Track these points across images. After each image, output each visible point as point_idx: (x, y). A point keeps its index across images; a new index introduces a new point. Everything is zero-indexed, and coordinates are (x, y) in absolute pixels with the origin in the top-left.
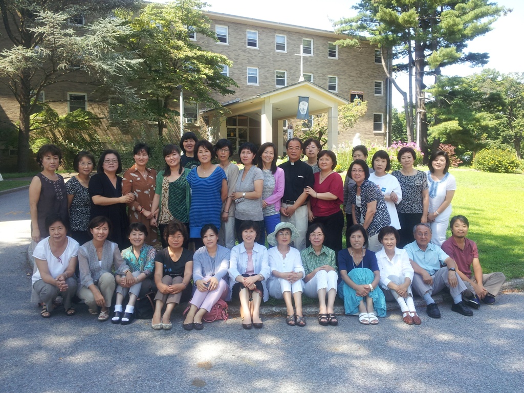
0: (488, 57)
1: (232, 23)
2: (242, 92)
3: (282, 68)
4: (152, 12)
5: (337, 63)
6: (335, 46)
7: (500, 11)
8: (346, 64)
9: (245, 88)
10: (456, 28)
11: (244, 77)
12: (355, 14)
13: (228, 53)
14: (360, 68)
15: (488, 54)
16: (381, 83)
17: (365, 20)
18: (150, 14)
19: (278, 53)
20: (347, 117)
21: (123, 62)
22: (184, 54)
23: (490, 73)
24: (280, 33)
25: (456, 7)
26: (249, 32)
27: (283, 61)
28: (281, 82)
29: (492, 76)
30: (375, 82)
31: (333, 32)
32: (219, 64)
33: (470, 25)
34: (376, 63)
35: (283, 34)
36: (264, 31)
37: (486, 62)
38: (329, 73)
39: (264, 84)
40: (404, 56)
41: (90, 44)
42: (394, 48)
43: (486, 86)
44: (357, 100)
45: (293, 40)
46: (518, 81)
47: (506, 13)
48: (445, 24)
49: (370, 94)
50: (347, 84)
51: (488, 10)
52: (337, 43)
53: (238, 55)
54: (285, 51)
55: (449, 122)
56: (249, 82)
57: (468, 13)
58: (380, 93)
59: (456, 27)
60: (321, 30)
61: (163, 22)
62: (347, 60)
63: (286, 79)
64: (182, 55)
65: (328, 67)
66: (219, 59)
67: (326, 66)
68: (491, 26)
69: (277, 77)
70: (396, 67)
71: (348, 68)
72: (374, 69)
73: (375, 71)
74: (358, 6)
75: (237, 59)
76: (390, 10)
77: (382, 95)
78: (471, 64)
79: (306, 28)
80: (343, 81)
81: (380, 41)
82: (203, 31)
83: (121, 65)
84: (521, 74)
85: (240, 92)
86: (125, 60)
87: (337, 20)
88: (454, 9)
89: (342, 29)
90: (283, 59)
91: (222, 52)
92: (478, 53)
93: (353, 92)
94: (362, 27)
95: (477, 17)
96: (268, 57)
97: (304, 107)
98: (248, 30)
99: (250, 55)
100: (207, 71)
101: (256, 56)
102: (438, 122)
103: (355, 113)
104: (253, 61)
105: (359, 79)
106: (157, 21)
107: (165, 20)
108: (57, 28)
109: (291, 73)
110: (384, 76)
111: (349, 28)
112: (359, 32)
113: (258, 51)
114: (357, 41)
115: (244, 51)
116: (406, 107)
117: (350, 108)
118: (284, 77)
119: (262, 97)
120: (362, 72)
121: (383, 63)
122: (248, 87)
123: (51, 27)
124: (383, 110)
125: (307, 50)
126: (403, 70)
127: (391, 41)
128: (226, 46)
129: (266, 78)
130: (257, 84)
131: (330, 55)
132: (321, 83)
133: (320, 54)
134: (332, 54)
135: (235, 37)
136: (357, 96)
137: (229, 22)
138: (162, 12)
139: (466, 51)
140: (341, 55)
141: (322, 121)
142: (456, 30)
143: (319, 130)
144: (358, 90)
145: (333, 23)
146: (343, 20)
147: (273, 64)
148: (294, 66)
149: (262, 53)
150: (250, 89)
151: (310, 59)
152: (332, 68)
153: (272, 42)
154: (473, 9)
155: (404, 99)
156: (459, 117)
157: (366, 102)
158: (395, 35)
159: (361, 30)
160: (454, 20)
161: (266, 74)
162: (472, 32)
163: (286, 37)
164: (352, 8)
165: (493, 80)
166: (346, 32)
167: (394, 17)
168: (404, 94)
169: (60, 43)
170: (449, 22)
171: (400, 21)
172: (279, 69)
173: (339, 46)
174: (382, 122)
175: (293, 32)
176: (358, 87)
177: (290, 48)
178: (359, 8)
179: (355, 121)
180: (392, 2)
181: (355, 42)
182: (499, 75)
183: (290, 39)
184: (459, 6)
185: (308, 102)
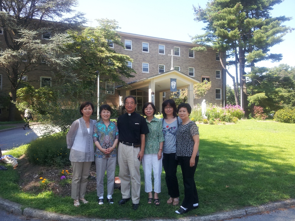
0: (282, 56)
1: (134, 38)
2: (139, 77)
3: (162, 63)
4: (89, 32)
5: (194, 60)
6: (193, 50)
7: (288, 30)
8: (199, 61)
9: (141, 74)
10: (262, 39)
11: (141, 68)
12: (204, 33)
13: (132, 55)
14: (207, 63)
15: (282, 54)
16: (219, 71)
17: (210, 36)
18: (87, 33)
19: (160, 55)
20: (200, 90)
21: (69, 59)
22: (105, 55)
23: (284, 66)
24: (161, 44)
25: (262, 28)
26: (144, 44)
27: (163, 59)
28: (162, 71)
29: (285, 68)
30: (217, 71)
31: (191, 43)
32: (126, 61)
33: (271, 38)
34: (216, 60)
35: (163, 44)
36: (152, 43)
37: (281, 59)
38: (190, 66)
39: (152, 72)
40: (233, 56)
41: (50, 48)
42: (227, 52)
43: (282, 74)
44: (206, 81)
45: (169, 48)
47: (291, 30)
48: (256, 37)
49: (214, 78)
50: (200, 72)
51: (281, 29)
52: (193, 49)
53: (137, 56)
54: (164, 54)
55: (260, 94)
56: (143, 71)
57: (269, 31)
58: (219, 77)
60: (184, 42)
61: (94, 37)
62: (200, 59)
63: (164, 69)
64: (104, 55)
65: (189, 63)
66: (125, 58)
67: (187, 62)
68: (283, 38)
69: (160, 68)
70: (228, 63)
71: (201, 63)
72: (215, 64)
73: (216, 65)
74: (205, 28)
75: (137, 58)
76: (223, 30)
78: (272, 60)
80: (197, 70)
81: (219, 48)
82: (116, 42)
83: (67, 60)
85: (138, 76)
86: (70, 58)
87: (194, 36)
88: (261, 29)
89: (196, 41)
91: (128, 54)
92: (276, 54)
93: (203, 76)
94: (208, 40)
95: (274, 33)
96: (154, 57)
97: (173, 84)
98: (143, 42)
99: (144, 56)
100: (118, 64)
101: (147, 56)
102: (253, 93)
103: (204, 88)
104: (146, 59)
105: (207, 69)
106: (91, 37)
107: (95, 36)
108: (31, 39)
109: (167, 66)
110: (221, 67)
111: (200, 40)
112: (206, 43)
113: (149, 54)
114: (205, 48)
115: (141, 54)
116: (234, 85)
117: (201, 85)
118: (163, 68)
119: (149, 79)
120: (209, 66)
121: (221, 60)
122: (143, 73)
123: (28, 39)
124: (221, 87)
125: (176, 53)
126: (233, 64)
127: (225, 48)
128: (131, 51)
129: (153, 69)
130: (148, 72)
131: (190, 56)
132: (185, 71)
133: (184, 55)
134: (191, 55)
135: (136, 46)
136: (206, 79)
137: (133, 38)
138: (93, 32)
139: (269, 53)
140: (196, 56)
141: (185, 93)
142: (262, 40)
143: (183, 98)
144: (206, 76)
145: (191, 38)
146: (197, 36)
147: (158, 61)
148: (169, 62)
149: (151, 55)
150: (144, 75)
151: (178, 58)
152: (191, 63)
153: (157, 49)
154: (271, 29)
155: (233, 81)
156: (266, 91)
157: (211, 82)
158: (227, 44)
159: (207, 41)
160: (261, 35)
161: (153, 66)
162: (271, 41)
163: (164, 46)
164: (202, 29)
165: (286, 70)
166: (199, 43)
167: (226, 34)
168: (233, 78)
169: (33, 48)
170: (258, 36)
171: (230, 35)
172: (160, 64)
173: (195, 50)
174: (221, 94)
175: (169, 43)
176: (206, 74)
177: (167, 52)
178: (206, 29)
179: (204, 93)
180: (225, 25)
181: (204, 48)
182: (289, 67)
183: (167, 47)
184: (264, 27)
185: (176, 81)
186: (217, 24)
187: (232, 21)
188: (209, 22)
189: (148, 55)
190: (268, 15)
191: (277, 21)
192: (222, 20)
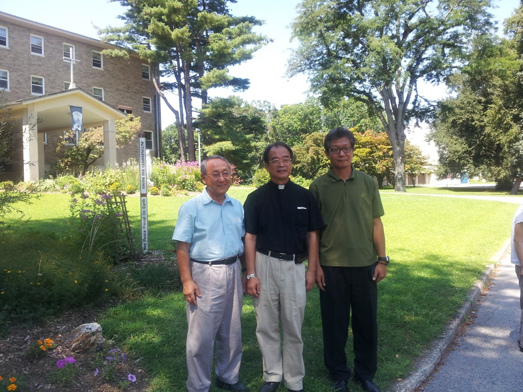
0: (249, 83)
3: (39, 74)
5: (102, 74)
6: (101, 55)
7: (263, 40)
8: (113, 77)
14: (127, 82)
15: (249, 80)
16: (149, 100)
17: (133, 32)
19: (34, 56)
20: (122, 132)
24: (35, 34)
25: (224, 30)
27: (39, 65)
28: (38, 89)
29: (238, 102)
30: (144, 99)
31: (99, 41)
33: (238, 50)
34: (142, 79)
35: (39, 35)
36: (14, 29)
37: (247, 88)
38: (95, 84)
39: (16, 90)
40: (169, 75)
42: (160, 65)
43: (234, 111)
45: (52, 43)
46: (260, 109)
47: (268, 42)
48: (216, 46)
49: (139, 110)
50: (114, 98)
51: (254, 37)
52: (104, 52)
54: (43, 55)
55: (224, 143)
57: (234, 38)
58: (149, 110)
59: (226, 50)
62: (114, 72)
63: (43, 86)
65: (93, 78)
67: (90, 76)
69: (33, 83)
70: (163, 85)
71: (115, 81)
72: (141, 85)
73: (142, 87)
74: (125, 16)
76: (163, 24)
77: (151, 112)
78: (234, 88)
79: (67, 31)
80: (110, 94)
81: (150, 56)
84: (263, 103)
87: (103, 27)
88: (222, 34)
89: (108, 38)
90: (40, 63)
93: (121, 106)
94: (131, 39)
95: (244, 43)
96: (21, 59)
101: (5, 56)
103: (129, 129)
104: (2, 62)
105: (127, 94)
109: (49, 80)
110: (152, 93)
111: (117, 38)
112: (127, 44)
113: (8, 50)
114: (126, 53)
117: (123, 123)
118: (41, 84)
119: (24, 103)
120: (130, 87)
121: (154, 79)
124: (153, 127)
126: (168, 89)
127: (162, 57)
129: (19, 83)
130: (8, 90)
131: (94, 65)
133: (83, 62)
136: (126, 111)
140: (107, 66)
141: (92, 136)
142: (225, 52)
143: (87, 146)
144: (126, 105)
145: (98, 31)
146: (109, 28)
147: (28, 68)
148: (54, 72)
149: (14, 53)
152: (97, 78)
153: (27, 43)
154: (239, 35)
155: (176, 118)
156: (231, 138)
157: (138, 117)
159: (129, 42)
160: (225, 43)
161: (19, 78)
162: (240, 56)
163: (43, 39)
164: (119, 18)
166: (113, 43)
167: (167, 33)
168: (176, 112)
170: (220, 44)
171: (173, 37)
172: (35, 74)
173: (106, 55)
174: (153, 140)
175: (52, 34)
176: (126, 102)
177: (48, 52)
178: (126, 19)
179: (130, 137)
180: (163, 17)
181: (124, 53)
182: (243, 102)
183: (48, 42)
184: (227, 30)
185: (81, 112)
186: (151, 11)
187: (174, 11)
188: (132, 6)
189: (6, 53)
190: (227, 10)
191: (247, 23)
192: (160, 6)
